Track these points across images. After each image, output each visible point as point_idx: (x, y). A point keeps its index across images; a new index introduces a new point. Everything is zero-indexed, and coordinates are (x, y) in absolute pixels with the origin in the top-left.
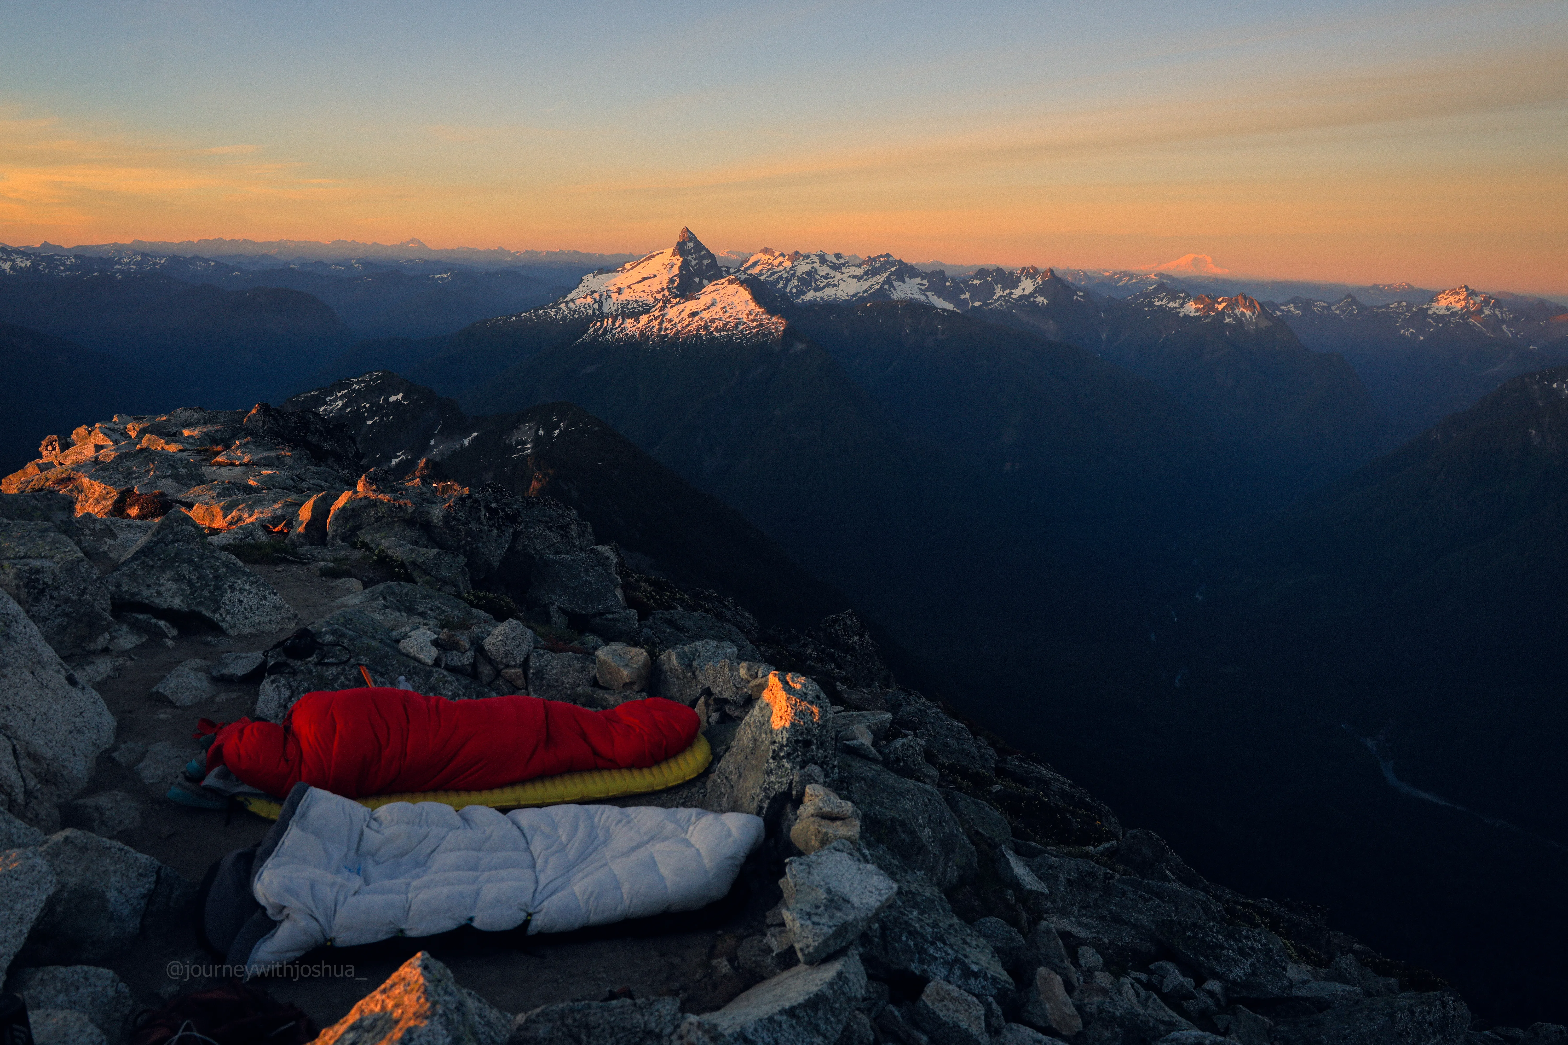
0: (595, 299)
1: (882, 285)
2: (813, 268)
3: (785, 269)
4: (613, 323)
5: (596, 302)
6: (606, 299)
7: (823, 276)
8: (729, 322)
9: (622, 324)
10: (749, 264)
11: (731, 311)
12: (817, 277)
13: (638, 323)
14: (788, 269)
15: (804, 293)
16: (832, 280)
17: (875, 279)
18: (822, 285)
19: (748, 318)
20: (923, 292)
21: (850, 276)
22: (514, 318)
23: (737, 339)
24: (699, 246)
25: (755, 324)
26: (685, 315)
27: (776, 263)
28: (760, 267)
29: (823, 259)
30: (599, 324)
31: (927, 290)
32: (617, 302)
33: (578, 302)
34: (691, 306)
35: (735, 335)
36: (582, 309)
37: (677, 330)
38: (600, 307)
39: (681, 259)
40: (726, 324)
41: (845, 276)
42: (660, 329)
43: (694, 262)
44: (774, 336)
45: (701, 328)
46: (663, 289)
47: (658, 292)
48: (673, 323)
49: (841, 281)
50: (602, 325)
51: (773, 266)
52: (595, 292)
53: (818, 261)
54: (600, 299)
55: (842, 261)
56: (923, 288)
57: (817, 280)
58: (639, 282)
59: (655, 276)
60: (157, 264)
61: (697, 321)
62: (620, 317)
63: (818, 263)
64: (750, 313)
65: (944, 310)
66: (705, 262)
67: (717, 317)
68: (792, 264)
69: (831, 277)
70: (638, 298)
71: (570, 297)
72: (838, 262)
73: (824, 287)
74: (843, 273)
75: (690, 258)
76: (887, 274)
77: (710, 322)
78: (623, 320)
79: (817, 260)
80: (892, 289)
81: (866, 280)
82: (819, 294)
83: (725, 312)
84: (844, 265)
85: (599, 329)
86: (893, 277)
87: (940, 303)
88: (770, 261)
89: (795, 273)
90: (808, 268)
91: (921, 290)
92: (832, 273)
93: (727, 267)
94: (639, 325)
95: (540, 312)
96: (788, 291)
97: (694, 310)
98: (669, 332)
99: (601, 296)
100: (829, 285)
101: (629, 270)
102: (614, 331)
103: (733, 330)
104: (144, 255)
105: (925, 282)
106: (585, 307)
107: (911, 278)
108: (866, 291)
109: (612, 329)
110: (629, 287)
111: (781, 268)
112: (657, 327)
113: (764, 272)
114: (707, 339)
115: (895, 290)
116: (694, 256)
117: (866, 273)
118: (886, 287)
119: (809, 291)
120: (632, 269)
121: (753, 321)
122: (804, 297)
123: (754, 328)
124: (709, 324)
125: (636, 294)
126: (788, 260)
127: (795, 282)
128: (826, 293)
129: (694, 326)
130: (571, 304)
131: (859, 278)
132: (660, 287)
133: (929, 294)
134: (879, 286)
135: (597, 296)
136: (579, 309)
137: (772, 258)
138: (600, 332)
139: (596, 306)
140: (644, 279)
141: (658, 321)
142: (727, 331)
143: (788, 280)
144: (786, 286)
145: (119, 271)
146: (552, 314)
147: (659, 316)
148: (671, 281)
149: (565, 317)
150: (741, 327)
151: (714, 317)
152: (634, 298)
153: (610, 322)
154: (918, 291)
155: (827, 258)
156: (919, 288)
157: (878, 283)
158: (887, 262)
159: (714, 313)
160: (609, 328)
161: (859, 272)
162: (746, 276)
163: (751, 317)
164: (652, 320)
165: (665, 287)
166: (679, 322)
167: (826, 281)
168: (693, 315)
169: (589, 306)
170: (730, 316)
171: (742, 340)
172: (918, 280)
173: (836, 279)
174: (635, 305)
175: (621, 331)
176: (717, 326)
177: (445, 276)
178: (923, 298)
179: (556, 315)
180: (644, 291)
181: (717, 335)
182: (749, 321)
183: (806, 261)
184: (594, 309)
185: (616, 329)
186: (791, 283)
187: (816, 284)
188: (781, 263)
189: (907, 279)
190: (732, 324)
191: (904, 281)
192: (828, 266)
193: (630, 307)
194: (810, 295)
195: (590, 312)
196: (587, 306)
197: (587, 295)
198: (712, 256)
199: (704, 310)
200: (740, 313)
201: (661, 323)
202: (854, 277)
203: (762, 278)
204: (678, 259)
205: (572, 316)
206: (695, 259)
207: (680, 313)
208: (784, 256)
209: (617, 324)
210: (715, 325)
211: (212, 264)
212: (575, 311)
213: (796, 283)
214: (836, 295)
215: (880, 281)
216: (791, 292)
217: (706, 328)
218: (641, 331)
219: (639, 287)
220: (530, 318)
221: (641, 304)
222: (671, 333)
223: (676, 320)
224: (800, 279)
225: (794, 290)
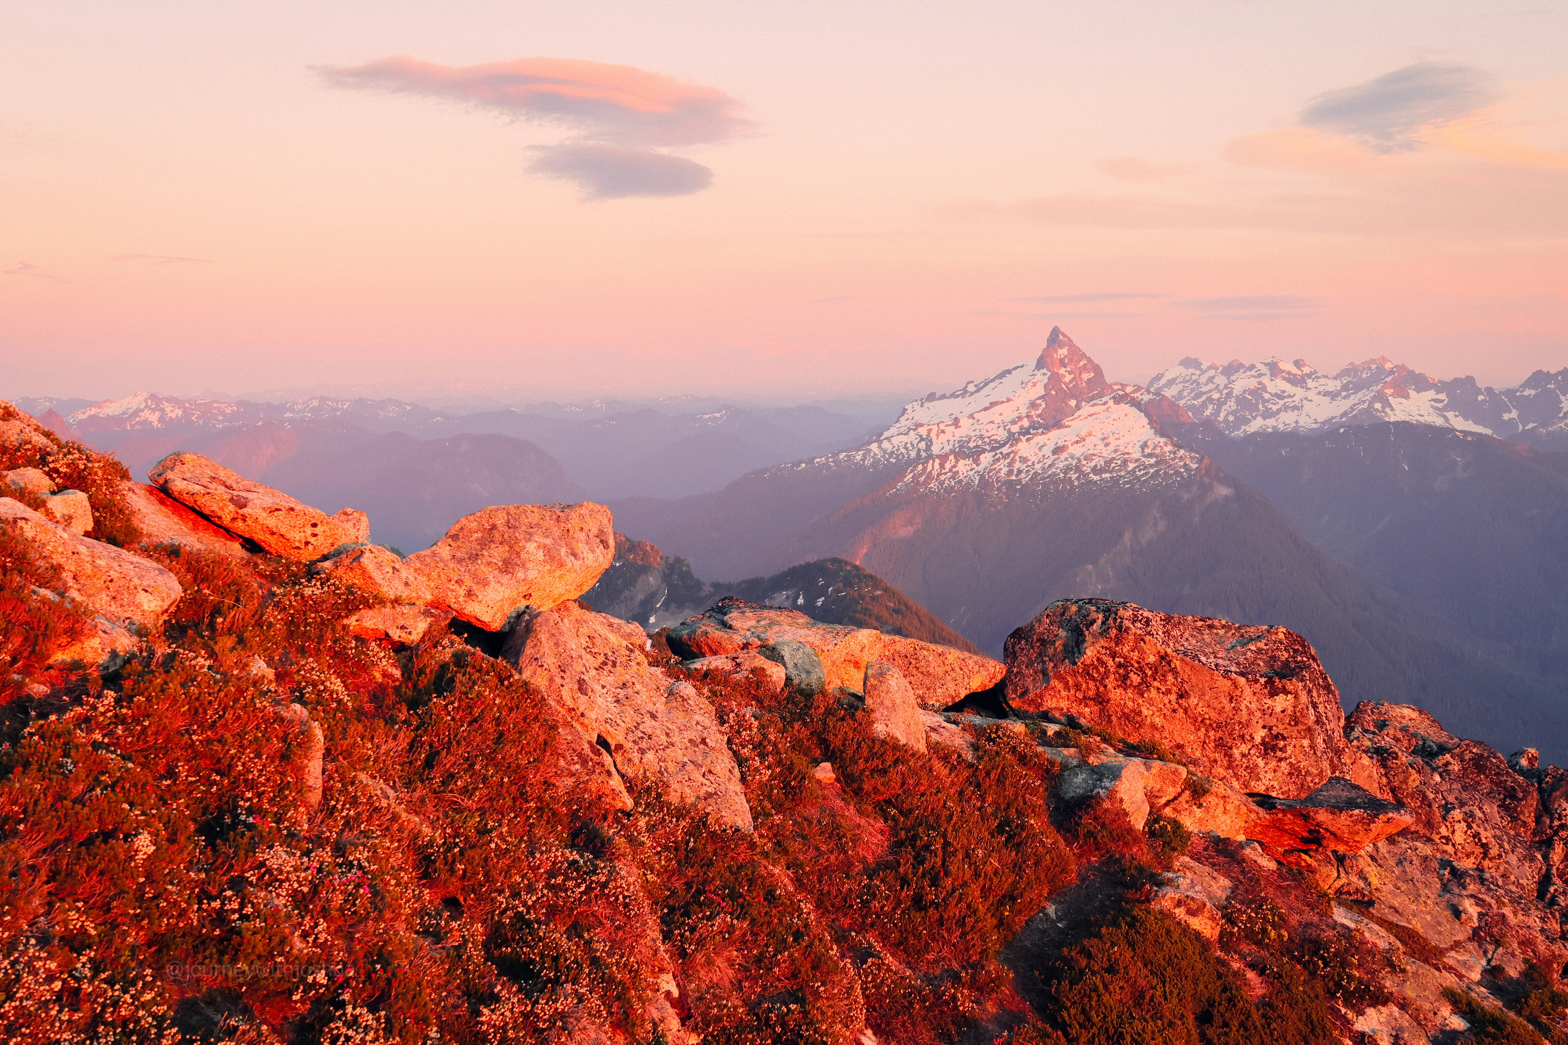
0: (921, 436)
1: (1371, 403)
2: (1260, 383)
3: (1217, 388)
4: (942, 466)
5: (922, 439)
6: (937, 435)
7: (1276, 395)
8: (1113, 459)
9: (954, 466)
10: (1163, 381)
11: (1117, 442)
12: (1267, 396)
13: (978, 465)
14: (1221, 387)
15: (1247, 422)
16: (1290, 400)
17: (1360, 395)
18: (1275, 408)
19: (1143, 451)
20: (1441, 412)
21: (1319, 393)
22: (803, 465)
23: (1125, 483)
24: (1076, 353)
25: (1153, 461)
26: (1048, 451)
27: (1203, 379)
28: (1180, 387)
29: (1274, 369)
30: (920, 467)
31: (1446, 408)
32: (952, 439)
33: (896, 441)
34: (1054, 437)
35: (1124, 477)
36: (904, 451)
37: (1035, 473)
38: (928, 448)
39: (1049, 374)
40: (1108, 462)
41: (1311, 395)
42: (1010, 473)
43: (1068, 378)
44: (1182, 477)
45: (1071, 469)
46: (1020, 418)
47: (1014, 422)
48: (1030, 463)
49: (1305, 402)
50: (924, 469)
51: (1198, 384)
52: (922, 425)
53: (1268, 373)
54: (928, 435)
55: (1306, 370)
56: (1440, 405)
57: (1268, 401)
58: (986, 409)
59: (1009, 400)
60: (337, 409)
61: (1066, 459)
62: (952, 457)
63: (1268, 376)
64: (1145, 445)
65: (1466, 433)
66: (1086, 376)
67: (1095, 452)
68: (1228, 379)
69: (1290, 396)
70: (983, 432)
71: (886, 434)
72: (1299, 373)
73: (1279, 411)
74: (1308, 389)
75: (1062, 371)
76: (1379, 387)
77: (1086, 459)
78: (957, 461)
79: (1265, 370)
80: (1387, 410)
81: (1345, 398)
82: (1271, 422)
83: (1107, 445)
84: (1309, 376)
85: (920, 475)
86: (1389, 391)
87: (1459, 423)
88: (1194, 378)
89: (1231, 392)
90: (1252, 384)
91: (1437, 408)
92: (1289, 388)
93: (1121, 385)
94: (980, 468)
95: (841, 456)
96: (1221, 419)
97: (1060, 444)
98: (1023, 475)
99: (930, 431)
100: (1286, 408)
101: (972, 394)
102: (942, 477)
103: (1120, 470)
104: (323, 399)
105: (1442, 396)
106: (906, 448)
107: (1418, 391)
108: (1345, 414)
109: (939, 475)
110: (971, 416)
111: (1211, 386)
112: (1005, 470)
113: (1185, 393)
114: (1081, 485)
115: (1392, 409)
116: (1069, 369)
117: (1345, 387)
118: (1378, 406)
119: (1254, 418)
120: (977, 391)
121: (1150, 455)
122: (1247, 428)
123: (1152, 466)
124: (1084, 462)
125: (981, 427)
126: (1221, 373)
127: (1231, 405)
128: (1281, 421)
129: (1061, 465)
130: (886, 445)
131: (1333, 396)
132: (1016, 414)
133: (1450, 415)
134: (1366, 405)
135: (923, 431)
136: (898, 450)
137: (1198, 372)
138: (922, 479)
139: (922, 445)
140: (993, 404)
141: (1008, 460)
142: (1111, 472)
143: (1220, 403)
144: (1217, 412)
145: (290, 420)
146: (859, 458)
147: (1008, 454)
148: (1033, 405)
149: (876, 462)
150: (1131, 466)
151: (1091, 452)
152: (978, 433)
153: (937, 466)
154: (1431, 410)
155: (1282, 366)
156: (1432, 407)
157: (1364, 402)
158: (1381, 369)
159: (1091, 447)
160: (935, 473)
161: (1333, 386)
162: (1151, 396)
163: (1147, 451)
164: (998, 460)
165: (1024, 415)
166: (1039, 462)
167: (1281, 402)
168: (1057, 450)
169: (912, 445)
170: (1116, 451)
171: (1134, 485)
172: (1431, 394)
173: (1297, 399)
174: (980, 443)
175: (953, 477)
176: (1096, 466)
177: (718, 415)
178: (1439, 422)
179: (863, 460)
180: (992, 422)
181: (1096, 478)
182: (1145, 456)
183: (1248, 373)
184: (919, 450)
185: (945, 474)
186: (1226, 407)
187: (1266, 407)
188: (1211, 380)
189: (1412, 393)
190: (1119, 462)
191: (1407, 397)
192: (1284, 379)
193: (971, 445)
194: (1256, 425)
195: (913, 454)
196: (909, 445)
197: (910, 429)
198: (1097, 369)
199: (1077, 442)
200: (1131, 444)
201: (1010, 464)
202: (1326, 394)
203: (1181, 403)
204: (1044, 374)
205: (888, 460)
206: (1070, 373)
207: (1040, 449)
208: (1217, 369)
209: (948, 466)
210: (1093, 464)
211: (409, 408)
212: (893, 452)
213: (1234, 408)
214: (1297, 422)
215: (1368, 397)
216: (1226, 420)
217: (1078, 469)
218: (982, 477)
219: (983, 417)
220: (826, 466)
221: (987, 440)
222: (1025, 478)
223: (1033, 459)
224: (1240, 400)
225: (1231, 418)
